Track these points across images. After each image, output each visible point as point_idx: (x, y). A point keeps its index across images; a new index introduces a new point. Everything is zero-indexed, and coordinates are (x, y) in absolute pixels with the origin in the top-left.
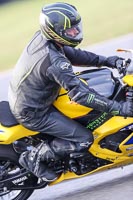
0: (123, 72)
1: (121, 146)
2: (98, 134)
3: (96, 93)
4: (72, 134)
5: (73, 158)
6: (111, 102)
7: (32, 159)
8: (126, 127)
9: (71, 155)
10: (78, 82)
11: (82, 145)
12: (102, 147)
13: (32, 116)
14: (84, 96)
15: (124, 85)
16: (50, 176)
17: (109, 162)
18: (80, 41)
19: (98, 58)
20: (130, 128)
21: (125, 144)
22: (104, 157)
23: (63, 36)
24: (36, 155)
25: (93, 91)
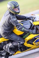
0: (33, 21)
1: (33, 43)
2: (26, 40)
4: (18, 40)
5: (19, 47)
6: (29, 30)
9: (18, 46)
10: (19, 24)
11: (21, 43)
12: (28, 43)
15: (33, 25)
17: (30, 48)
19: (26, 17)
20: (36, 37)
21: (35, 42)
22: (28, 46)
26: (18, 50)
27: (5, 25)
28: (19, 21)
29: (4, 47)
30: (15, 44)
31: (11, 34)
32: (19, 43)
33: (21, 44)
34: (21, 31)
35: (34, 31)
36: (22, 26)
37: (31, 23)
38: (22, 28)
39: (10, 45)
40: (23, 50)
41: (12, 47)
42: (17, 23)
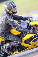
0: (30, 21)
1: (31, 43)
2: (23, 40)
3: (22, 28)
5: (16, 47)
7: (5, 48)
8: (32, 37)
10: (16, 24)
12: (25, 43)
13: (3, 35)
14: (18, 29)
15: (30, 25)
16: (10, 52)
17: (28, 48)
18: (16, 12)
19: (23, 17)
20: (33, 37)
22: (26, 46)
23: (11, 11)
24: (6, 47)
25: (21, 27)
26: (15, 50)
27: (2, 26)
28: (16, 21)
29: (2, 47)
30: (12, 44)
31: (8, 34)
32: (16, 43)
33: (18, 44)
34: (18, 31)
35: (31, 31)
36: (19, 26)
37: (28, 23)
38: (19, 28)
39: (8, 45)
40: (21, 50)
41: (10, 47)
42: (14, 23)
